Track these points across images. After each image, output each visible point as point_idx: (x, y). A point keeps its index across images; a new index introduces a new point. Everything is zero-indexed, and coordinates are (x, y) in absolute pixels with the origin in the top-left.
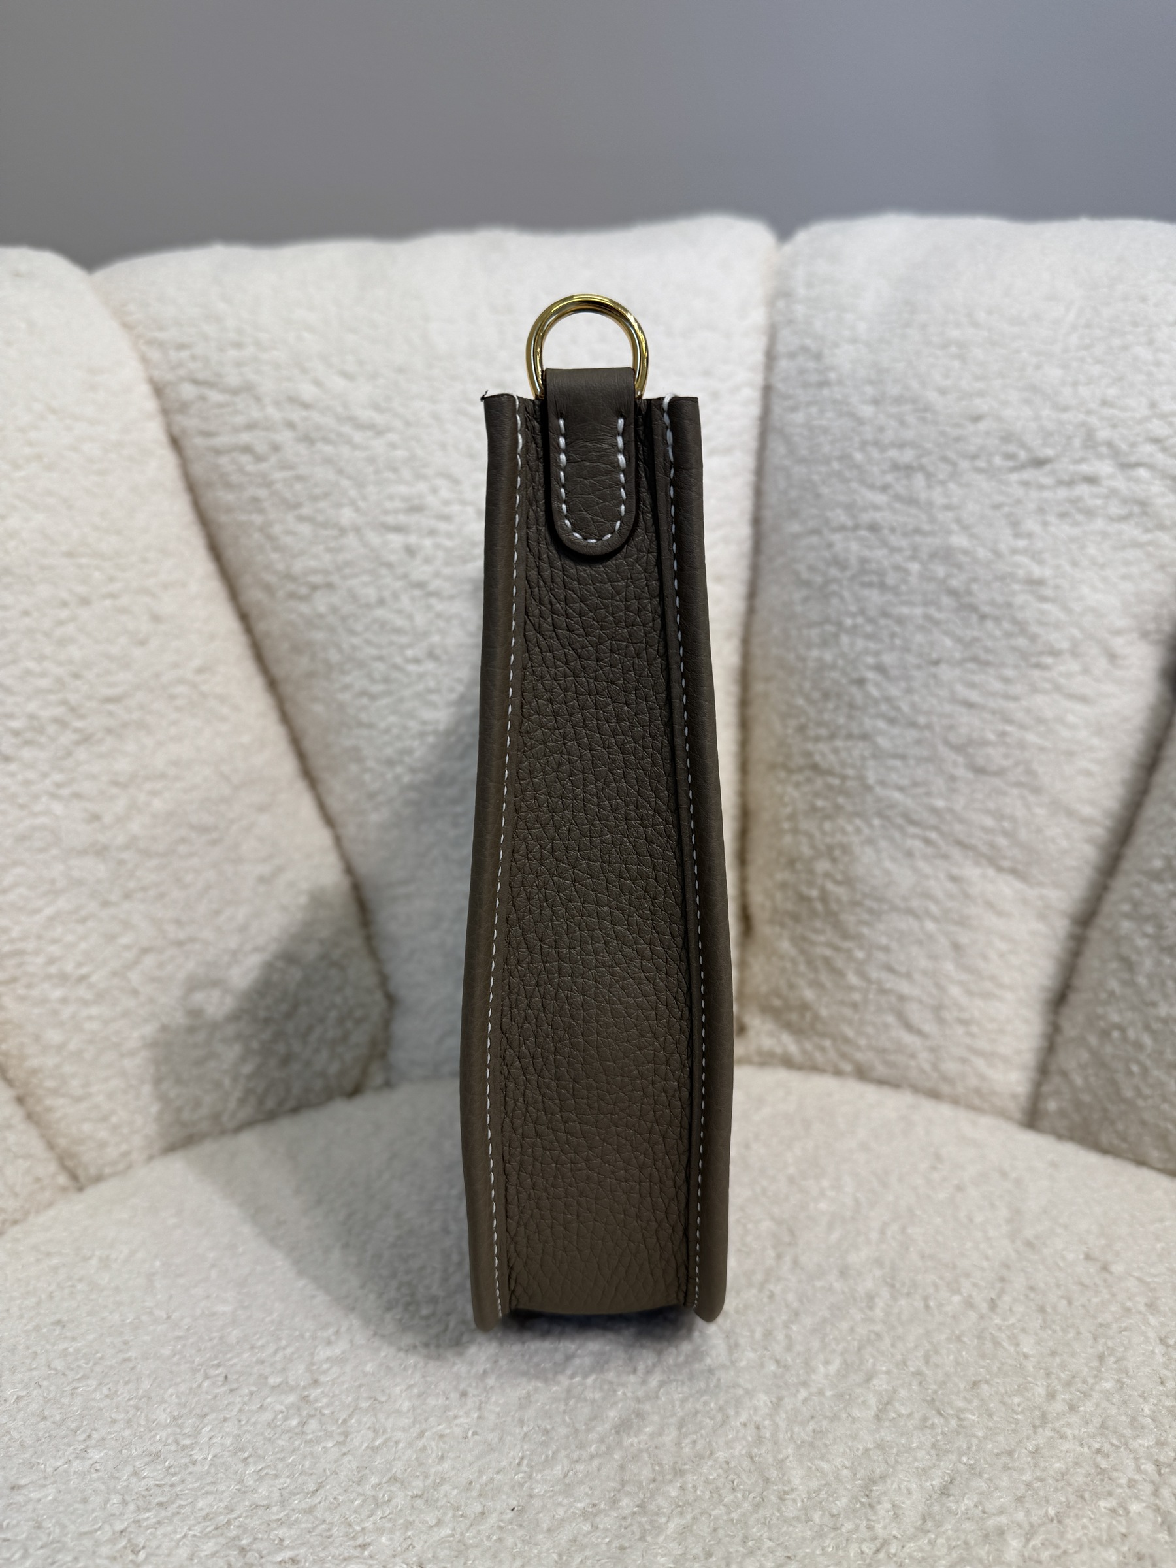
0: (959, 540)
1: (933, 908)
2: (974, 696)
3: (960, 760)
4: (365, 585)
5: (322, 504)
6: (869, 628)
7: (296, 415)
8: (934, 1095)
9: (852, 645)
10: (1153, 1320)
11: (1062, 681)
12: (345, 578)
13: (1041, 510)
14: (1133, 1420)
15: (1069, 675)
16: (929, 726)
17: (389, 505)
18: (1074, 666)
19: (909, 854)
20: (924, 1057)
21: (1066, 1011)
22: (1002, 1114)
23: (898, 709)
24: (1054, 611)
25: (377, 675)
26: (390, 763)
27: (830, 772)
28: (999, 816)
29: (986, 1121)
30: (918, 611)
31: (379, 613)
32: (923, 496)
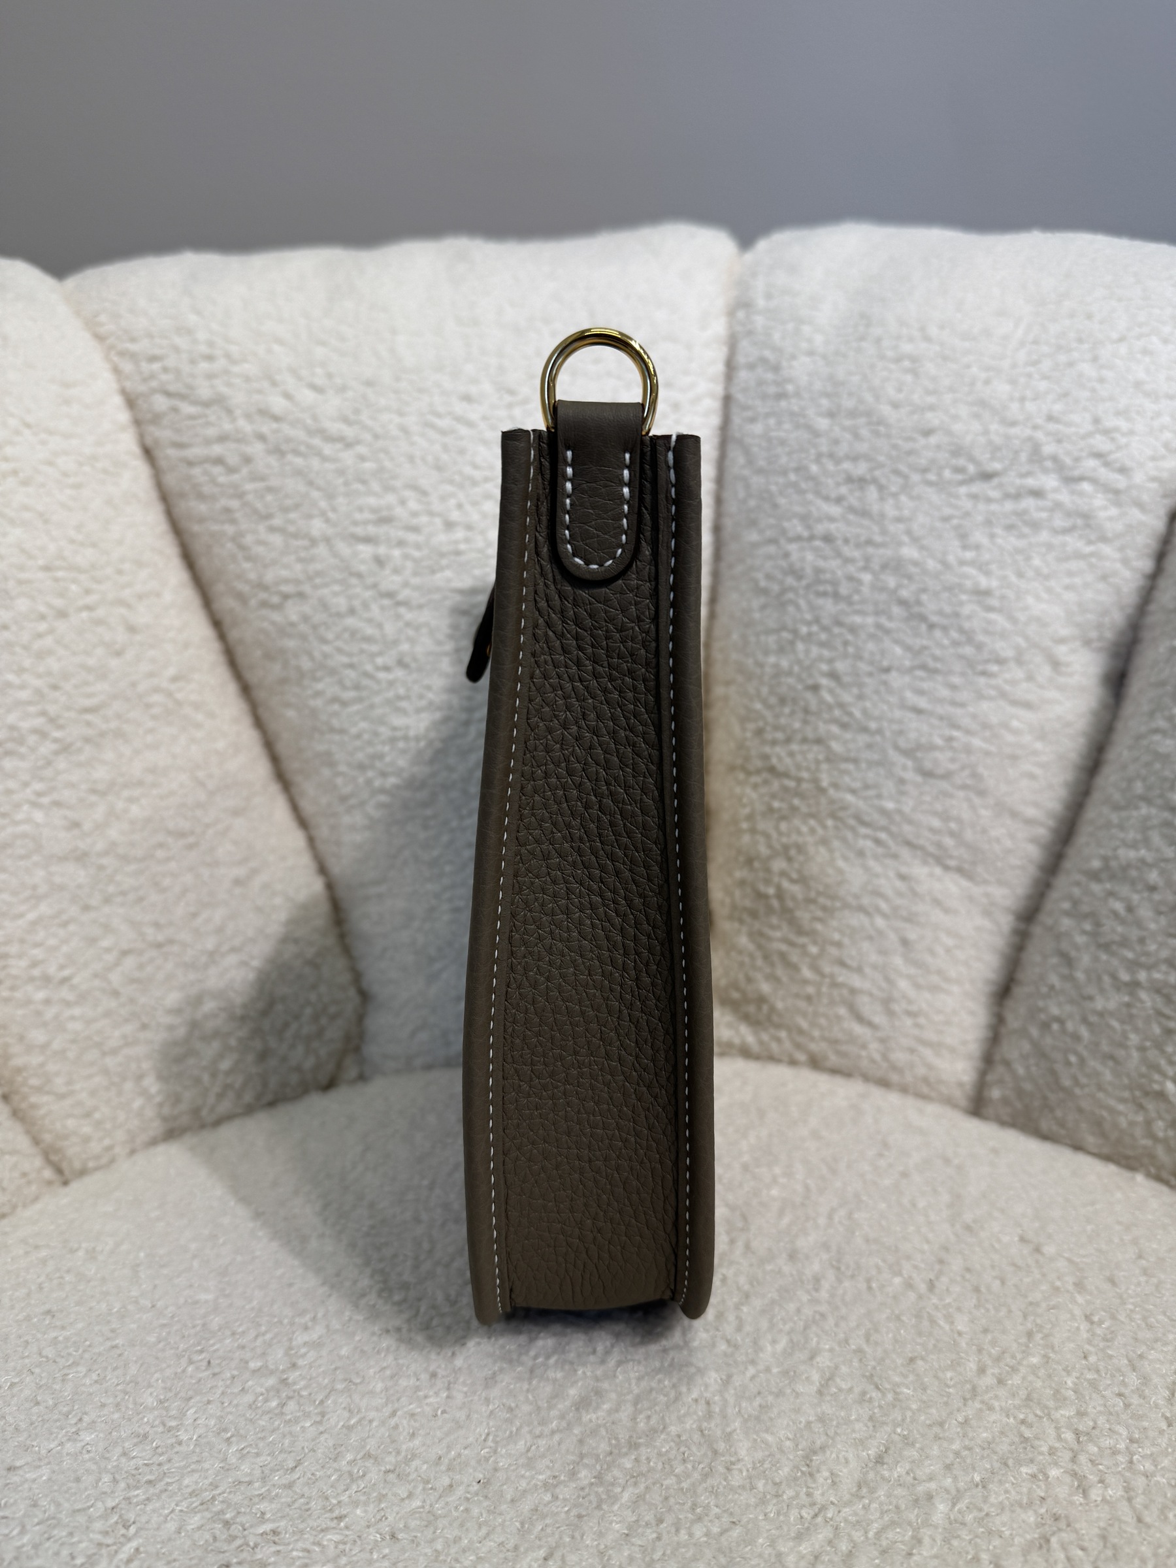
0: (909, 552)
1: (883, 906)
2: (923, 703)
3: (910, 763)
4: (335, 594)
5: (293, 515)
6: (823, 636)
7: (266, 428)
8: (884, 1083)
9: (807, 652)
10: (1080, 1299)
11: (1007, 688)
12: (316, 587)
13: (988, 523)
14: (1057, 1392)
15: (1013, 683)
16: (879, 731)
17: (358, 516)
18: (1018, 673)
19: (861, 854)
20: (874, 1046)
21: (1010, 1003)
22: (949, 1101)
23: (850, 714)
24: (999, 620)
25: (348, 683)
26: (362, 767)
27: (786, 775)
28: (945, 817)
29: (932, 1108)
31: (350, 621)
32: (875, 508)
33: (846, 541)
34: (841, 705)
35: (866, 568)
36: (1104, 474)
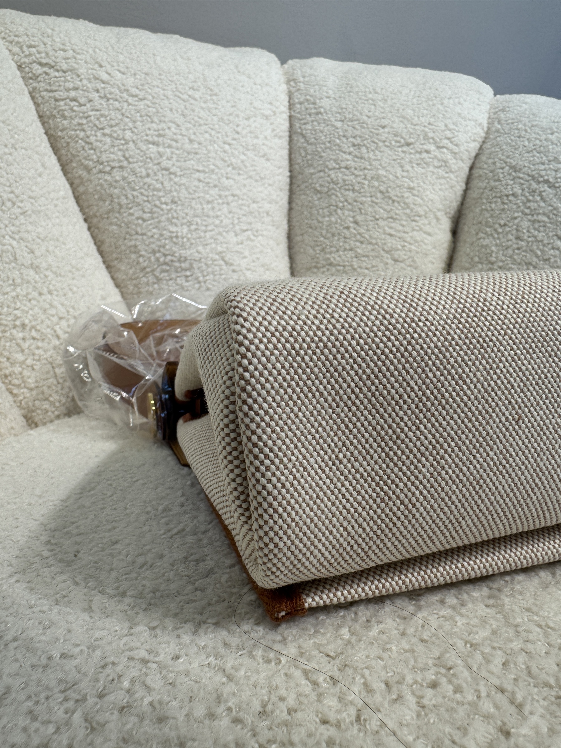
0: (382, 172)
3: (389, 256)
5: (114, 129)
6: (350, 207)
7: (100, 86)
9: (343, 214)
11: (422, 227)
12: (129, 163)
13: (411, 162)
15: (424, 225)
16: (376, 244)
17: (148, 132)
18: (426, 221)
23: (364, 237)
24: (419, 200)
25: (146, 210)
26: (154, 252)
27: (338, 265)
31: (147, 180)
33: (356, 169)
35: (365, 179)
36: (450, 145)
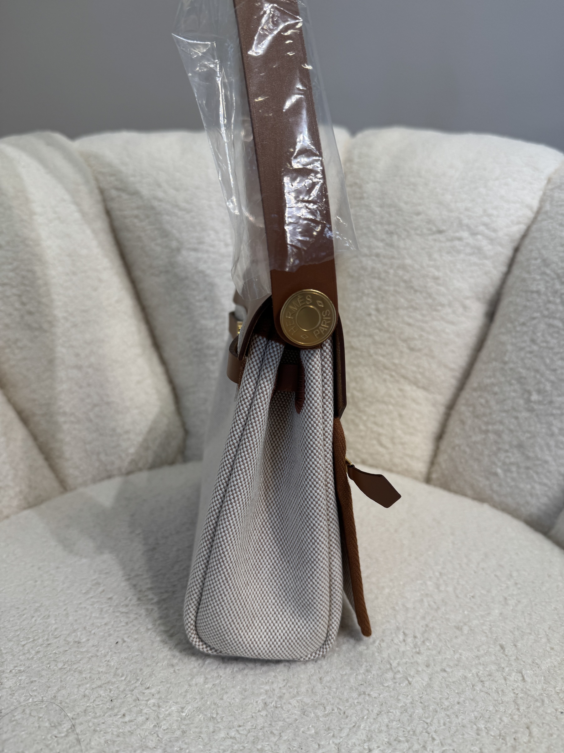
0: (408, 261)
1: (393, 401)
2: (411, 321)
3: (405, 345)
5: (165, 239)
8: (390, 471)
12: (173, 268)
17: (192, 241)
18: (449, 310)
19: (385, 380)
20: (387, 456)
21: (441, 441)
22: (416, 478)
24: (442, 289)
25: (184, 306)
28: (418, 366)
30: (392, 288)
32: (396, 244)
33: (384, 257)
34: (380, 322)
35: (391, 268)
36: (487, 232)
